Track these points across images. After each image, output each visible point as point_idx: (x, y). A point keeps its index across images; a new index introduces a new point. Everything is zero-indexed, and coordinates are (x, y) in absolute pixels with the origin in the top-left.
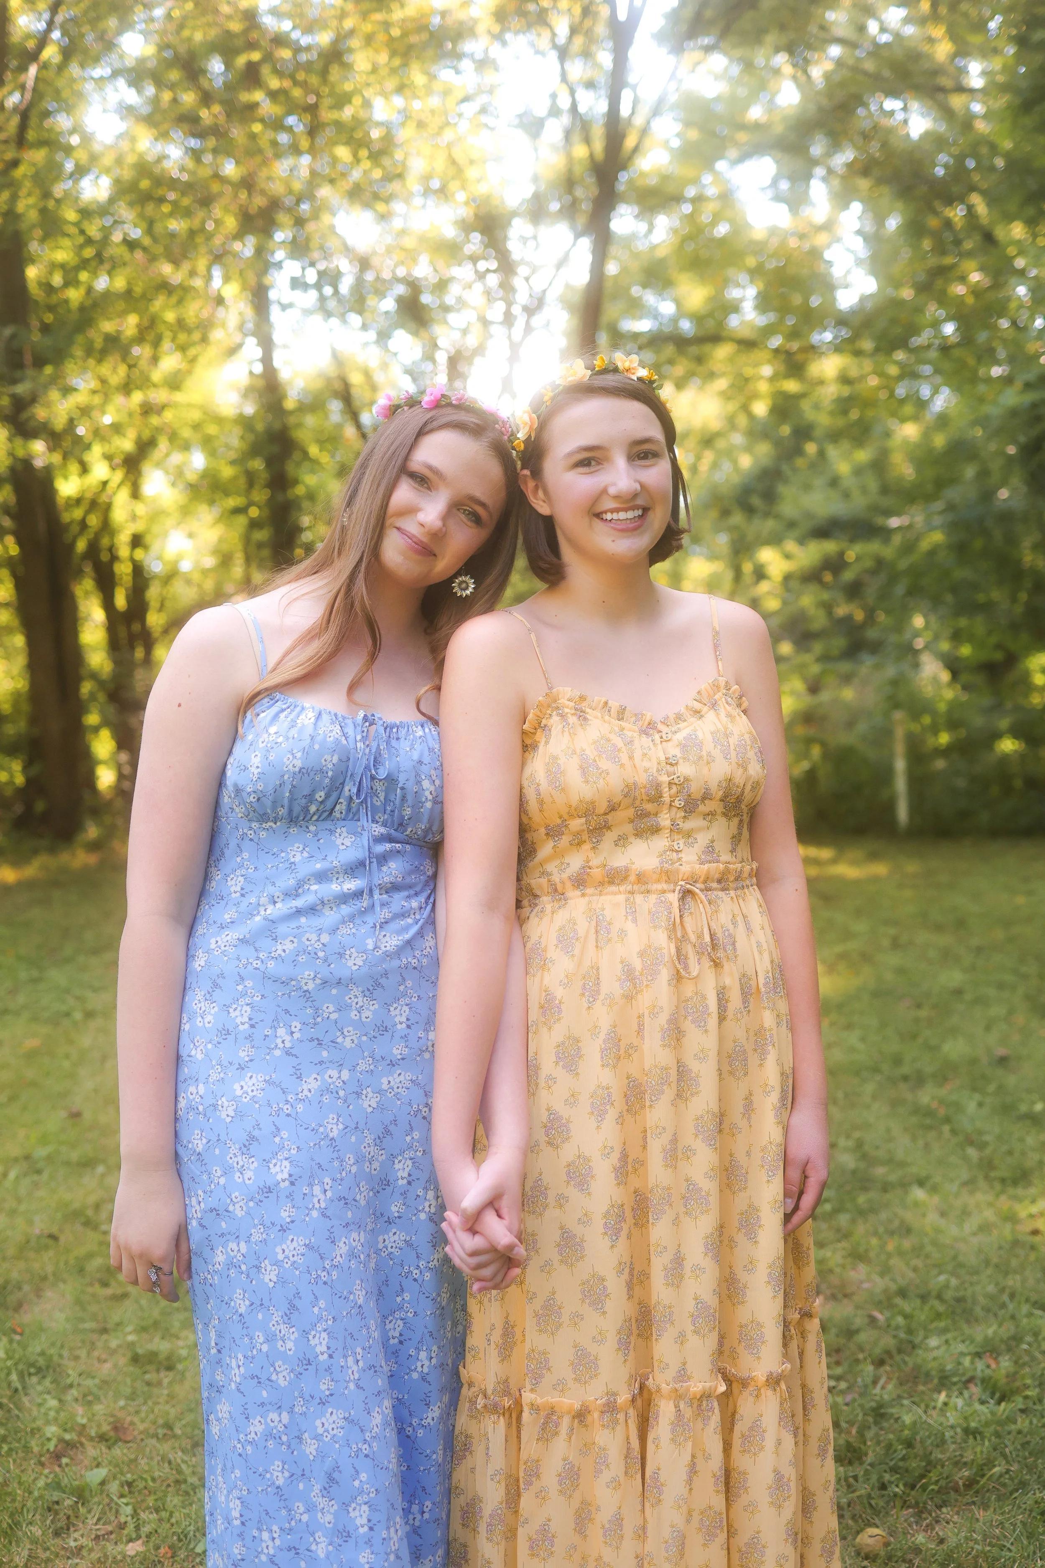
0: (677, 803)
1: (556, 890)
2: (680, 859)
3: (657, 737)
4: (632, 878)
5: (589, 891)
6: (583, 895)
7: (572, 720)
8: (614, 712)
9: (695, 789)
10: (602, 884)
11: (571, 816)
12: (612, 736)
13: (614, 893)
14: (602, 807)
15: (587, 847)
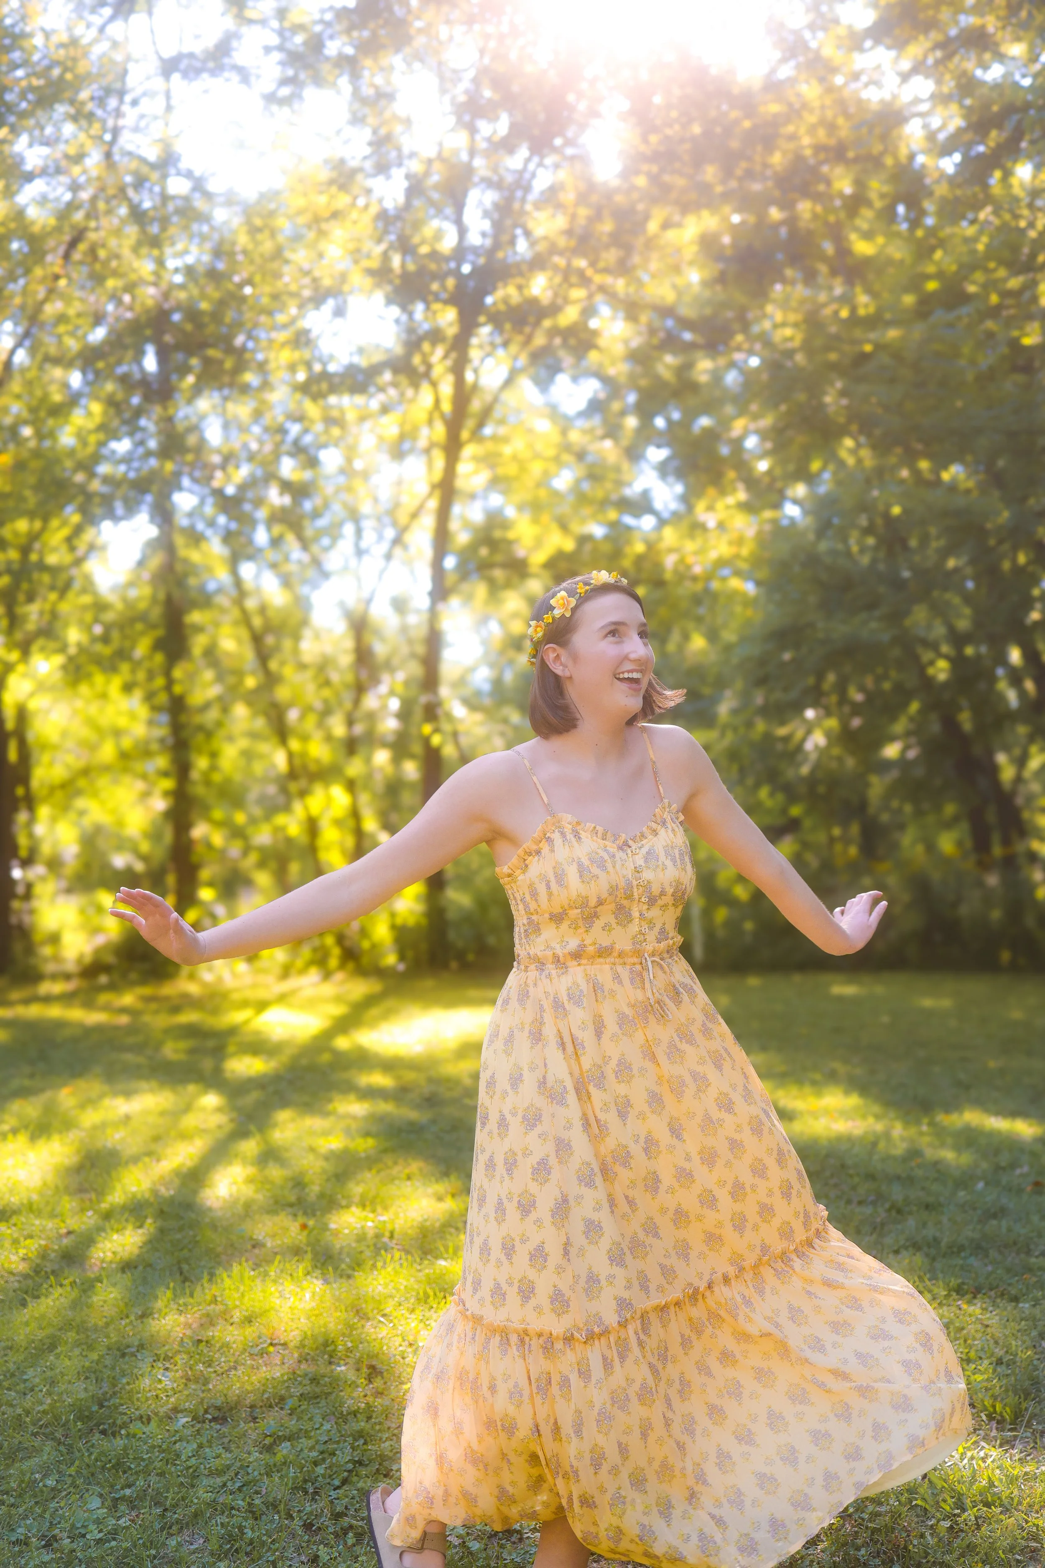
0: (643, 900)
1: (559, 961)
2: (645, 940)
3: (629, 851)
4: (615, 954)
5: (584, 961)
6: (579, 965)
7: (570, 836)
8: (600, 834)
9: (656, 890)
10: (593, 957)
11: (571, 907)
12: (599, 851)
13: (601, 964)
14: (593, 902)
15: (582, 930)
